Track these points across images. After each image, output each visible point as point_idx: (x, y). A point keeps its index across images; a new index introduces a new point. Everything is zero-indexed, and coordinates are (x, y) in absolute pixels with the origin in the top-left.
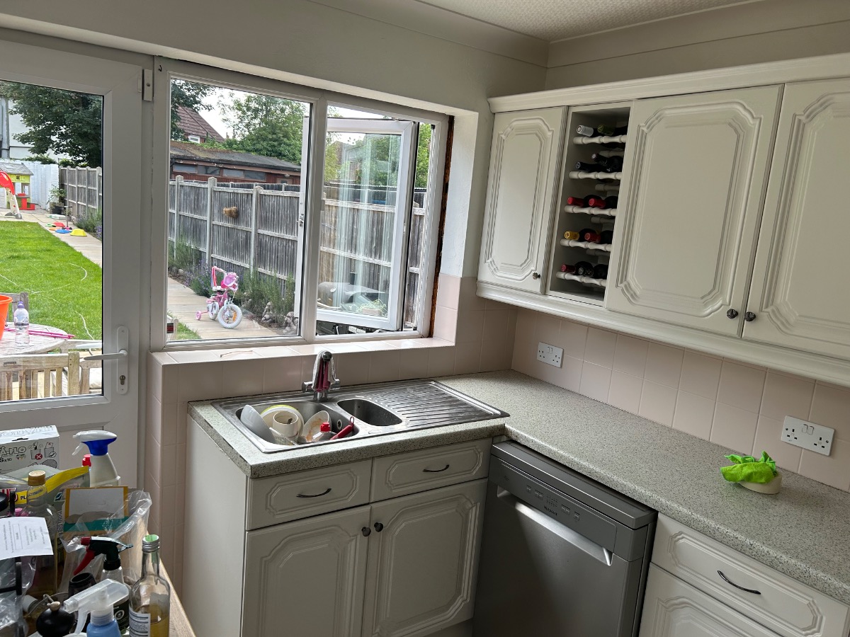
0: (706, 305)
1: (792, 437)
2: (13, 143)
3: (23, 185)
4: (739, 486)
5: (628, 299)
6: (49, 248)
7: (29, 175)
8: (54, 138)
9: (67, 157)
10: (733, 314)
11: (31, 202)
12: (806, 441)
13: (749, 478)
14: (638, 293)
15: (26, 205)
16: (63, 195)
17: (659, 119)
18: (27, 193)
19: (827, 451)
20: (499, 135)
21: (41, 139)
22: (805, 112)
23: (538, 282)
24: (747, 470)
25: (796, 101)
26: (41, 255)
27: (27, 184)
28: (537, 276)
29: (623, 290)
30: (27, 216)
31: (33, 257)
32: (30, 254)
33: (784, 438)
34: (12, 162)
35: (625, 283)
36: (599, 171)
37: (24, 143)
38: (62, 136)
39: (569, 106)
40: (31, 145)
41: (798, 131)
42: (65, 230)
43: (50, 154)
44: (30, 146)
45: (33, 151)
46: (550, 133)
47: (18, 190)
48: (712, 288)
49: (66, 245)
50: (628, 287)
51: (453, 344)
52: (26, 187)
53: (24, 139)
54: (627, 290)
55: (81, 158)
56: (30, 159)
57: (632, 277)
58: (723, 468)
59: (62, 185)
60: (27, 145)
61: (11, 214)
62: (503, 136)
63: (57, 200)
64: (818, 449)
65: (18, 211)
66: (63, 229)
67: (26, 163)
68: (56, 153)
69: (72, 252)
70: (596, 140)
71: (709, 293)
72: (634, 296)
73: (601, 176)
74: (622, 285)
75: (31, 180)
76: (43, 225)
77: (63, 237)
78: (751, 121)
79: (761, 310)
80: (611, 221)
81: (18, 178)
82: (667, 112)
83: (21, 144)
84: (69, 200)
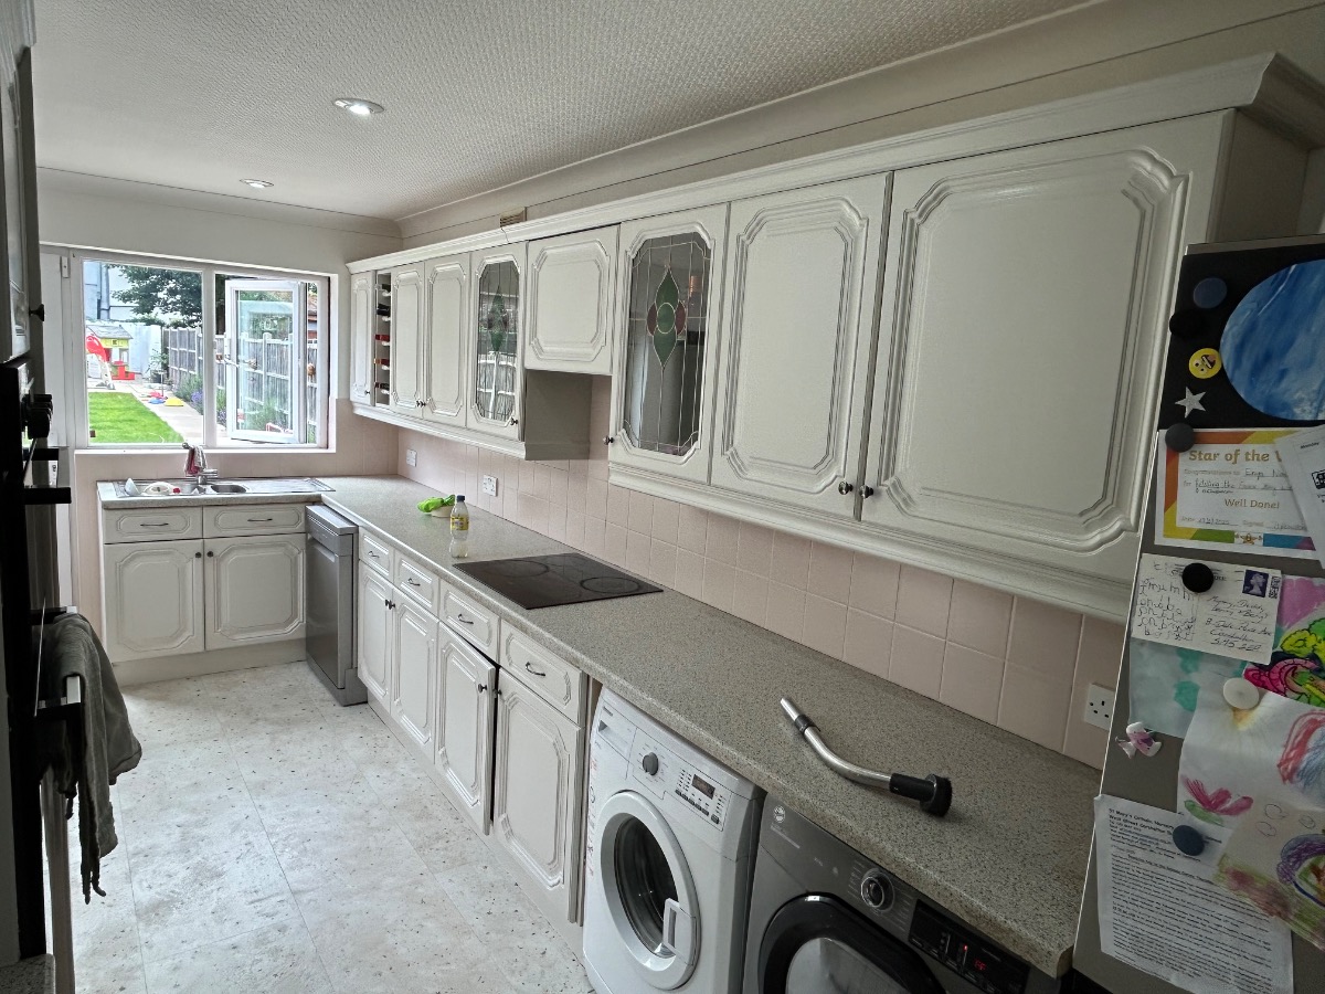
2: (114, 302)
3: (122, 350)
6: (132, 418)
7: (127, 339)
8: (160, 295)
9: (178, 316)
11: (130, 370)
12: (489, 489)
15: (123, 374)
16: (165, 362)
17: (399, 280)
18: (125, 360)
19: (494, 493)
21: (145, 297)
22: (431, 278)
23: (369, 397)
26: (120, 425)
27: (126, 350)
29: (394, 397)
30: (121, 387)
31: (112, 428)
32: (109, 424)
33: (483, 490)
34: (110, 324)
37: (125, 301)
38: (172, 292)
40: (135, 303)
42: (160, 399)
43: (157, 313)
44: (132, 304)
45: (137, 310)
47: (115, 357)
49: (154, 415)
51: (334, 451)
52: (125, 353)
53: (126, 297)
55: (194, 318)
56: (135, 321)
57: (396, 386)
59: (165, 351)
60: (128, 303)
61: (102, 385)
63: (158, 367)
65: (110, 382)
66: (158, 398)
67: (127, 326)
68: (164, 312)
69: (155, 421)
74: (394, 393)
75: (131, 345)
76: (137, 396)
77: (154, 408)
81: (114, 342)
82: (400, 276)
83: (121, 303)
84: (172, 367)
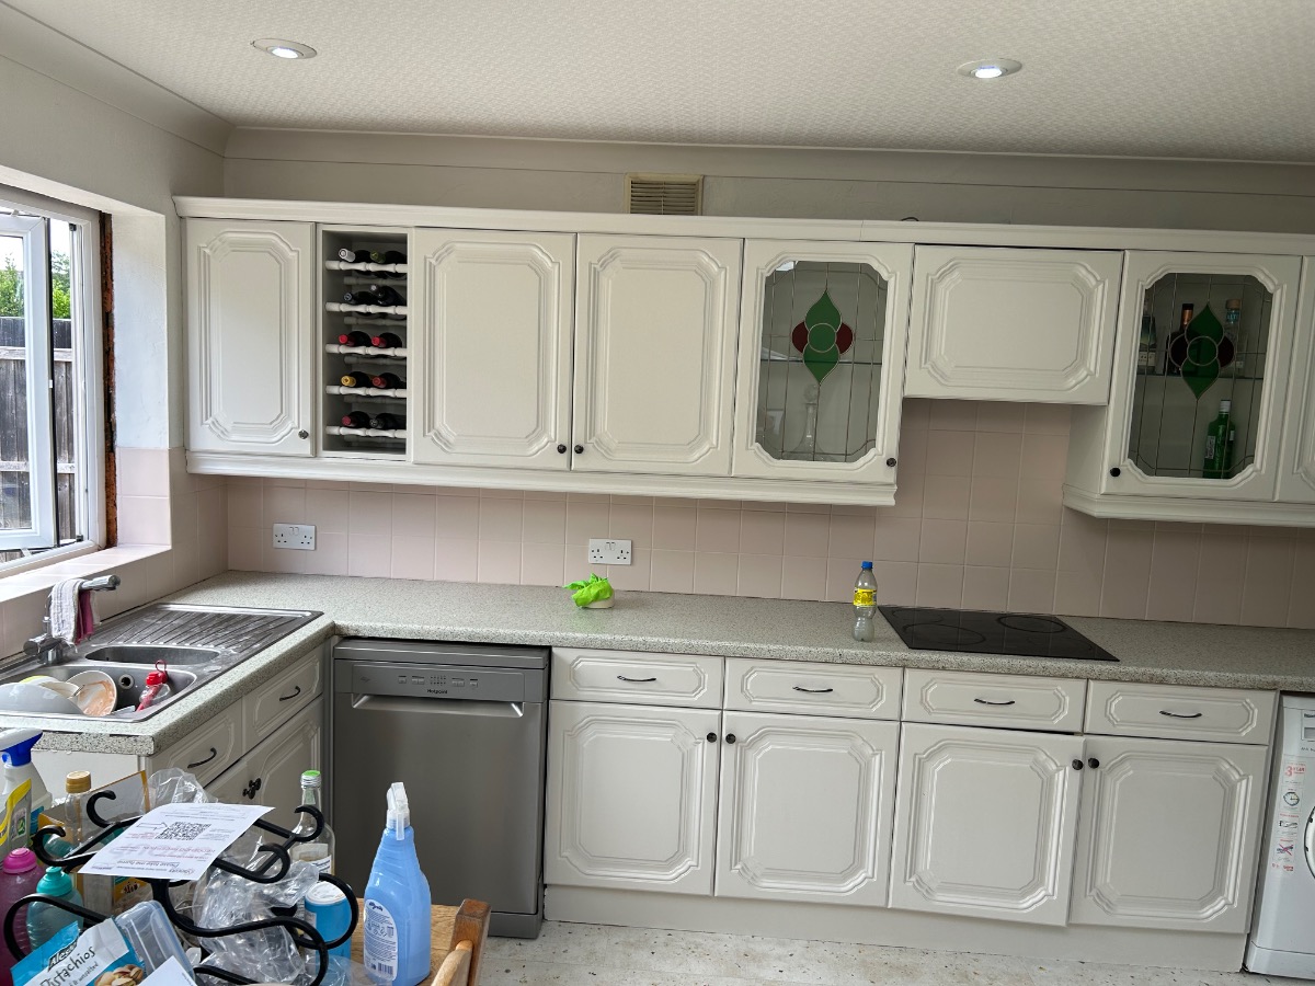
0: (531, 444)
1: (598, 557)
4: (585, 608)
5: (442, 449)
10: (562, 449)
12: (610, 557)
13: (597, 598)
14: (452, 439)
17: (449, 251)
19: (628, 561)
20: (199, 248)
22: (599, 261)
23: (307, 443)
24: (594, 591)
25: (590, 250)
28: (304, 435)
29: (433, 439)
33: (591, 560)
35: (434, 432)
36: (369, 304)
39: (316, 223)
41: (595, 277)
46: (295, 254)
48: (535, 426)
50: (438, 435)
51: (169, 547)
54: (447, 446)
57: (441, 422)
58: (574, 596)
62: (207, 251)
64: (621, 561)
70: (361, 267)
71: (534, 432)
72: (447, 444)
73: (373, 309)
74: (432, 434)
78: (550, 264)
79: (586, 442)
80: (402, 363)
82: (458, 245)
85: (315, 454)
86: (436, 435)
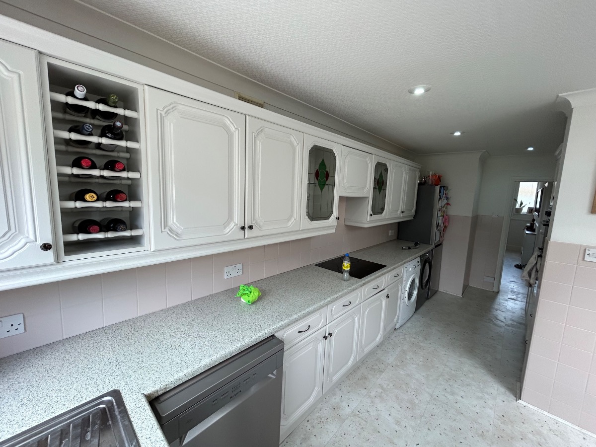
1: (229, 275)
5: (174, 238)
10: (243, 228)
12: (234, 274)
14: (180, 232)
17: (174, 109)
28: (46, 247)
29: (168, 233)
33: (226, 277)
35: (167, 228)
39: (41, 53)
50: (171, 230)
54: (172, 232)
64: (239, 274)
70: (91, 105)
72: (178, 235)
73: (106, 141)
74: (167, 230)
78: (234, 129)
82: (180, 106)
85: (58, 260)
86: (169, 230)
